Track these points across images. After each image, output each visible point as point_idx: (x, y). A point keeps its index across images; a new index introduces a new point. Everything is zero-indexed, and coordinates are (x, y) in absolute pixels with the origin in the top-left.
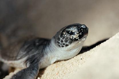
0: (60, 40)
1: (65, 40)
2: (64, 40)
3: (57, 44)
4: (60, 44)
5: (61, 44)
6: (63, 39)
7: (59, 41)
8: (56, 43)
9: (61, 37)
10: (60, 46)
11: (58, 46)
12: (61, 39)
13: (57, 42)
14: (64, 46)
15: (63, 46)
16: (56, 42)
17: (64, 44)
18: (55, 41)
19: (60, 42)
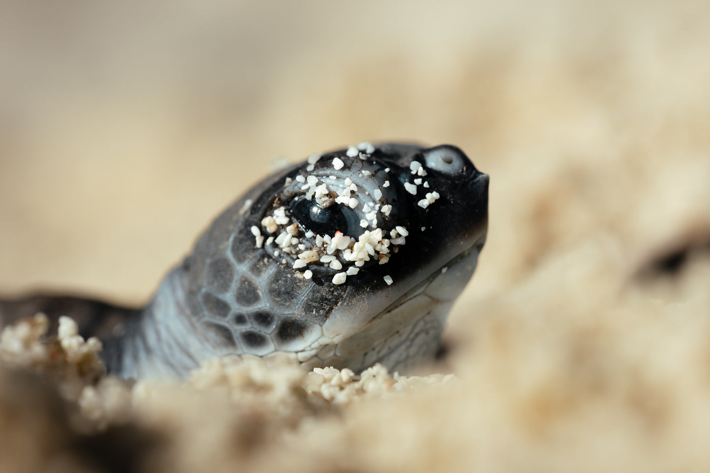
0: (235, 286)
1: (276, 278)
2: (262, 281)
3: (208, 316)
4: (230, 316)
5: (240, 319)
6: (256, 269)
7: (225, 287)
8: (195, 311)
9: (240, 260)
10: (228, 338)
11: (212, 335)
12: (242, 269)
13: (208, 298)
14: (269, 331)
15: (254, 340)
16: (200, 298)
17: (263, 318)
18: (191, 294)
19: (229, 297)
